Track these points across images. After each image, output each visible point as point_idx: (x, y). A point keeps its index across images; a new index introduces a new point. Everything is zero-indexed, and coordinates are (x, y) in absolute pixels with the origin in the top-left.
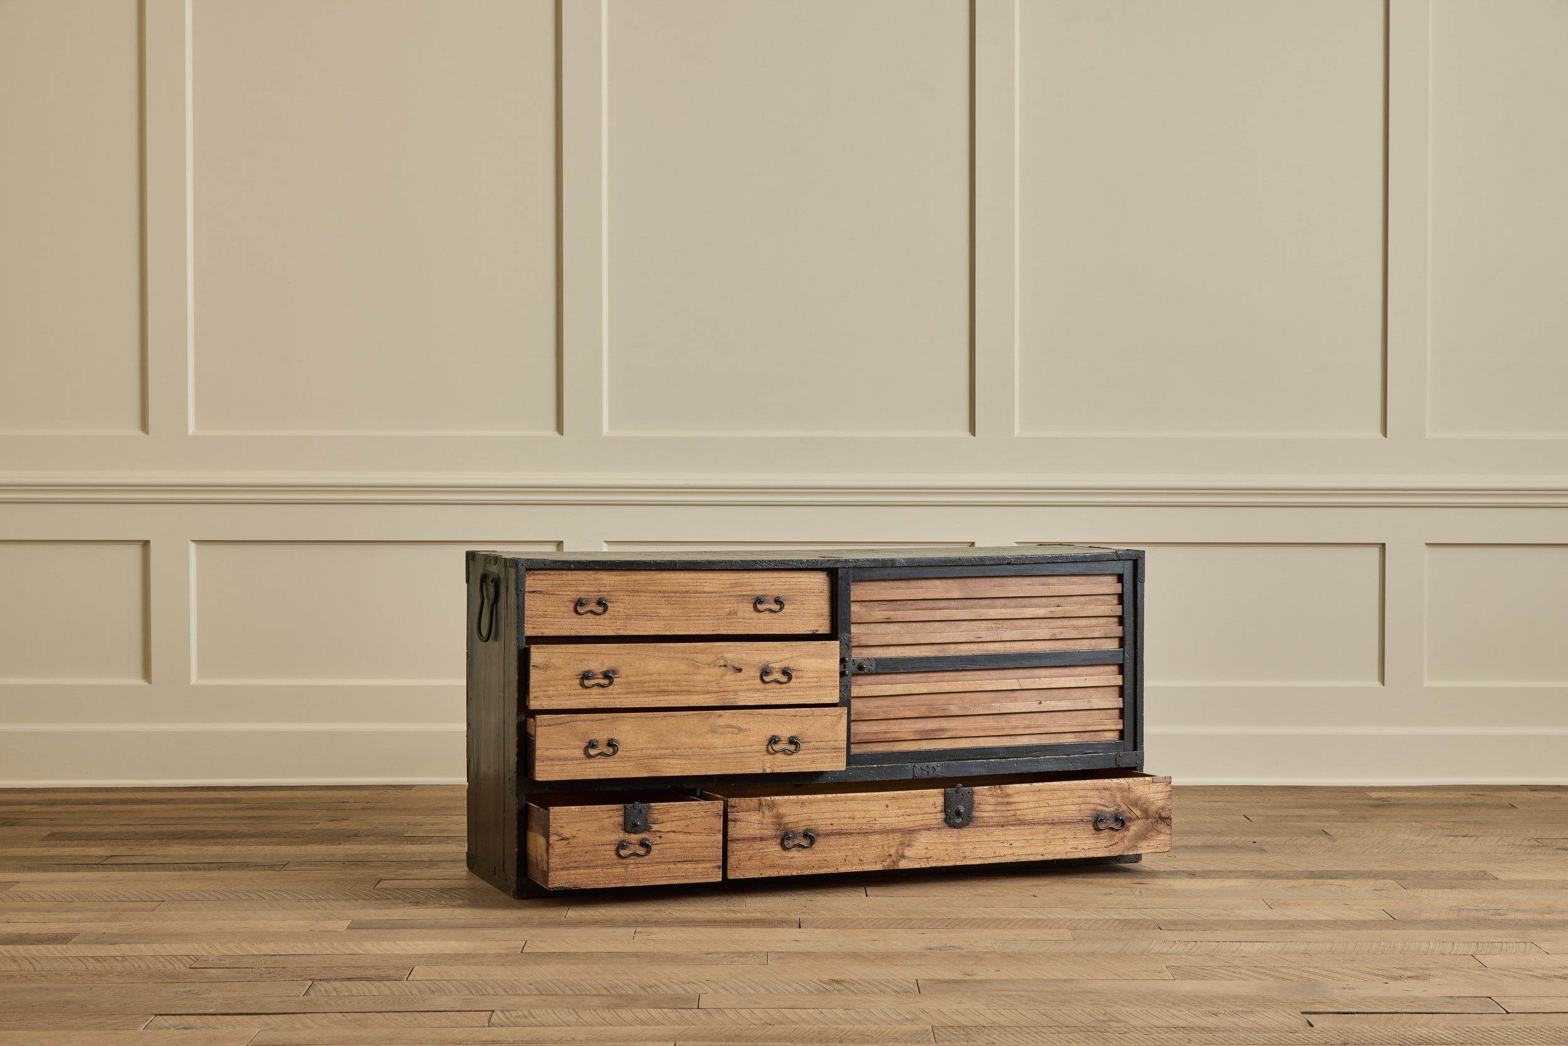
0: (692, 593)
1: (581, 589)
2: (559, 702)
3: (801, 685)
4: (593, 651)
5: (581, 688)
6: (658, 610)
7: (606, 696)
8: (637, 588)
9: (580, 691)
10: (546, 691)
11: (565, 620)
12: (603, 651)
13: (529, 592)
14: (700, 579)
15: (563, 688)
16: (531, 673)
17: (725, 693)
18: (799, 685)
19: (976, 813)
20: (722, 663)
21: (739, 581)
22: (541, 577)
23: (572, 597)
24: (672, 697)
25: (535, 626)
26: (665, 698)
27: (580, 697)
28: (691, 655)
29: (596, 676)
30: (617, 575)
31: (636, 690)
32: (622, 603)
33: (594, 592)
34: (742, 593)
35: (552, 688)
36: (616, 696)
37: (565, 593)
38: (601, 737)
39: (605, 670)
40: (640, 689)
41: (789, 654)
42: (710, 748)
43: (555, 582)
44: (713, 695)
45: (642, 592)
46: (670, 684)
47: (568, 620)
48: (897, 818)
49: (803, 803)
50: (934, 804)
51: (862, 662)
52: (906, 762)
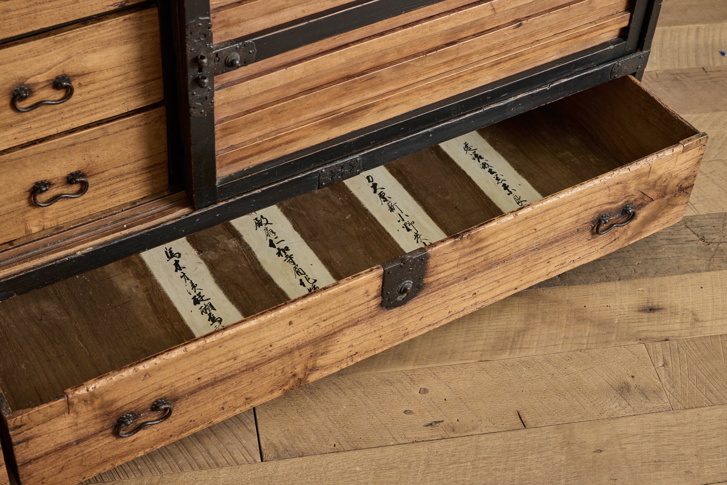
3: (92, 95)
18: (88, 96)
19: (429, 278)
41: (63, 54)
48: (306, 331)
49: (147, 375)
50: (367, 292)
51: (232, 54)
52: (308, 169)
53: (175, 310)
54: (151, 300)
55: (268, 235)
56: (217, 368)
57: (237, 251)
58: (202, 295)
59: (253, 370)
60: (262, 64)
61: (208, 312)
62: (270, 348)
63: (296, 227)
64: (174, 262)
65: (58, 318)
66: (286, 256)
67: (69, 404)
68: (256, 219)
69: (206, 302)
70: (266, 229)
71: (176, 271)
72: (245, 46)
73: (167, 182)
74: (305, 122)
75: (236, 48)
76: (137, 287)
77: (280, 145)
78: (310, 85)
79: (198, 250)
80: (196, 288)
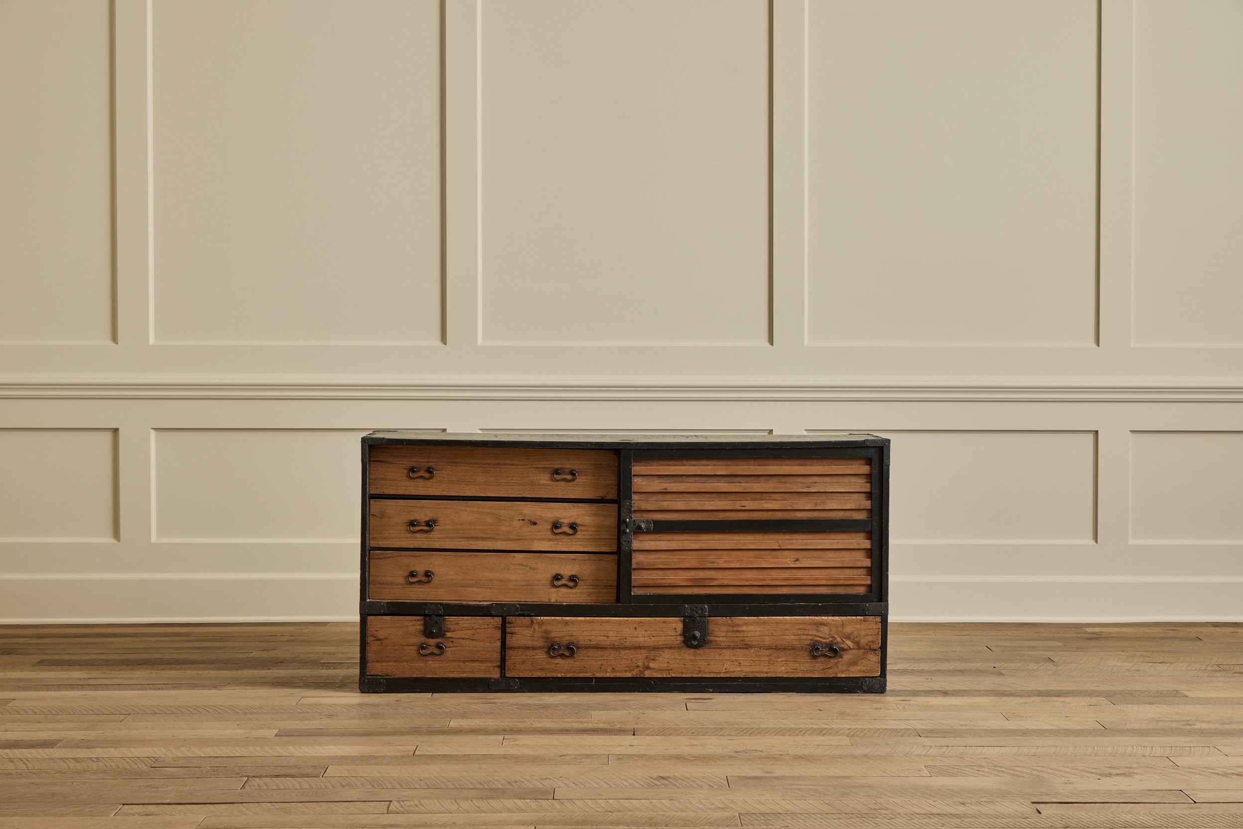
0: (502, 465)
1: (414, 460)
2: (391, 542)
3: (585, 537)
4: (418, 505)
5: (409, 533)
6: (474, 477)
7: (428, 540)
8: (458, 460)
9: (407, 535)
10: (381, 534)
11: (401, 482)
12: (426, 506)
13: (373, 461)
15: (395, 532)
16: (371, 520)
17: (523, 541)
18: (582, 538)
19: (710, 638)
20: (521, 518)
21: (541, 457)
22: (382, 450)
23: (407, 465)
24: (480, 542)
25: (378, 487)
26: (475, 542)
27: (408, 539)
28: (496, 511)
29: (421, 525)
30: (442, 450)
31: (452, 535)
32: (446, 471)
33: (425, 462)
35: (386, 532)
36: (436, 540)
37: (401, 463)
38: (419, 569)
39: (427, 519)
40: (455, 535)
41: (576, 512)
42: (506, 581)
43: (393, 454)
44: (513, 542)
45: (462, 463)
46: (479, 532)
47: (404, 483)
48: (644, 639)
49: (567, 623)
50: (675, 629)
51: (641, 523)
56: (599, 638)
59: (617, 650)
62: (625, 640)
67: (532, 622)
72: (647, 521)
73: (615, 598)
75: (643, 521)
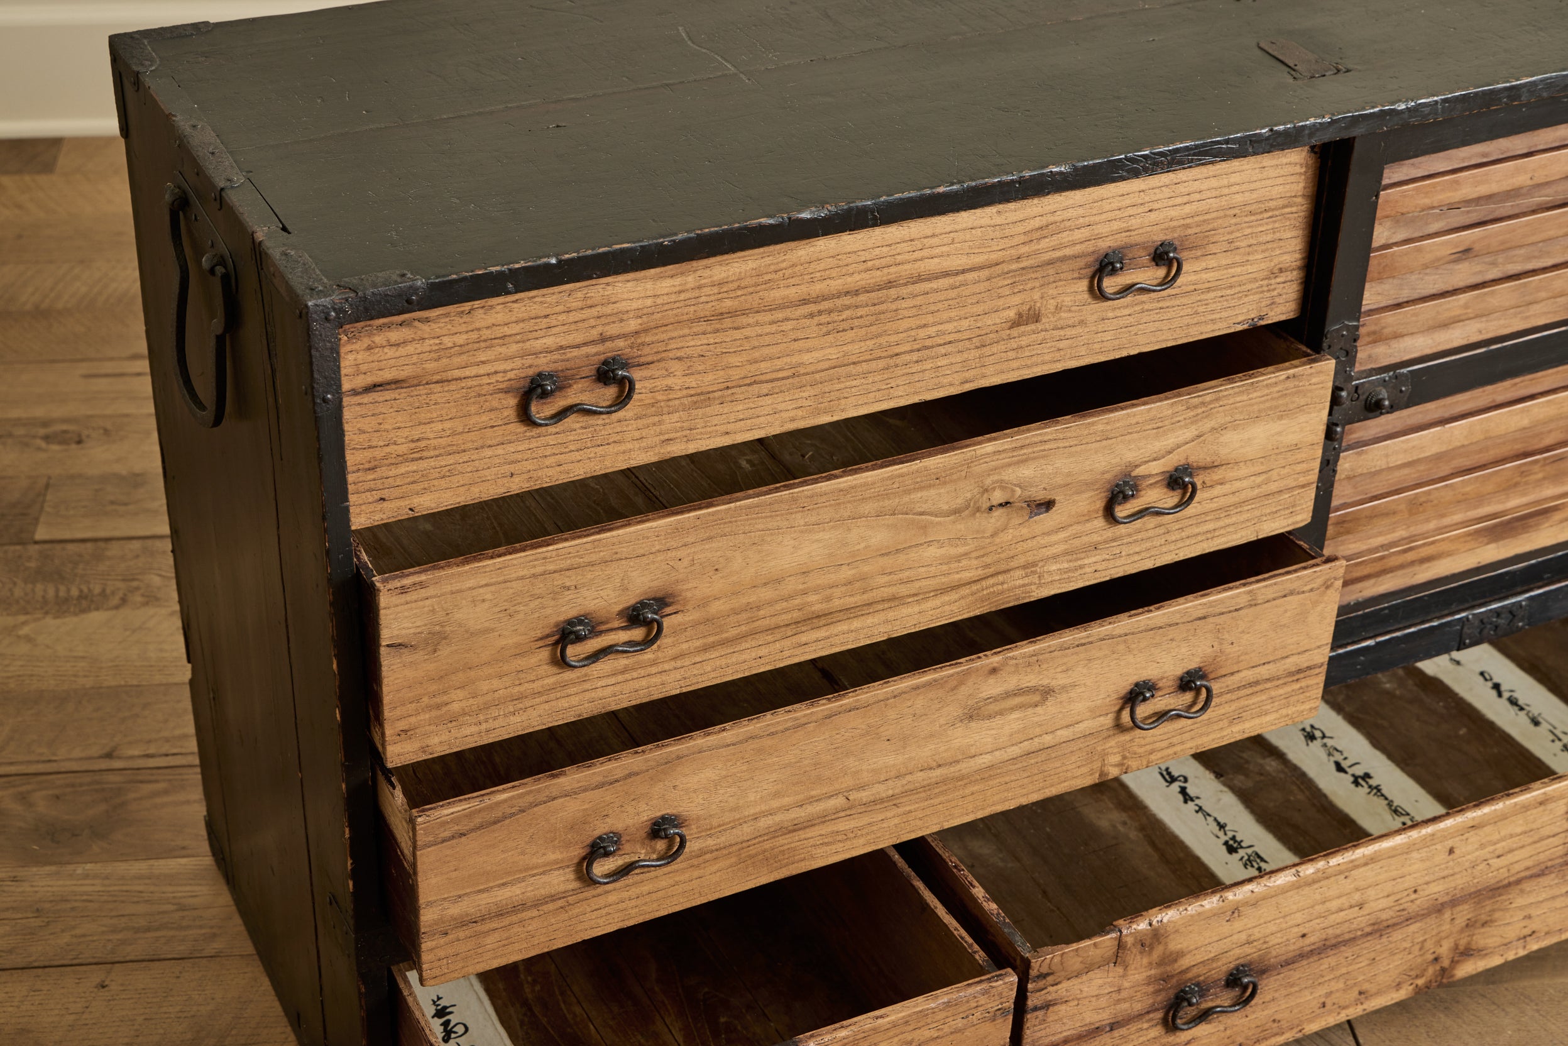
0: (905, 284)
1: (538, 344)
2: (484, 726)
3: (1217, 502)
4: (594, 557)
5: (555, 670)
6: (795, 359)
7: (635, 674)
8: (728, 303)
9: (551, 681)
10: (438, 707)
11: (488, 452)
12: (624, 551)
13: (355, 392)
14: (933, 236)
15: (496, 684)
16: (384, 669)
17: (1000, 578)
18: (1211, 504)
20: (998, 497)
21: (1051, 219)
22: (395, 335)
23: (511, 375)
24: (843, 627)
25: (385, 493)
26: (822, 633)
27: (552, 696)
28: (906, 499)
29: (603, 627)
30: (661, 277)
31: (733, 632)
32: (679, 359)
33: (585, 344)
34: (1058, 254)
35: (460, 694)
36: (666, 667)
37: (482, 370)
38: (630, 822)
39: (632, 602)
40: (743, 628)
41: (1193, 427)
42: (958, 762)
43: (447, 341)
44: (965, 591)
45: (744, 312)
46: (837, 592)
47: (500, 451)
48: (1469, 871)
49: (1236, 910)
51: (1378, 389)
52: (1446, 612)
53: (1197, 860)
54: (1153, 844)
55: (1330, 754)
56: (1333, 919)
57: (1282, 776)
58: (1238, 839)
59: (1381, 936)
60: (1409, 416)
61: (1256, 866)
62: (1413, 896)
63: (1376, 743)
64: (1179, 789)
65: (1001, 864)
66: (1370, 787)
67: (1120, 946)
68: (1304, 730)
69: (1250, 851)
70: (1325, 745)
71: (1186, 802)
72: (1396, 377)
74: (1453, 528)
75: (1385, 381)
76: (1125, 823)
77: (1412, 563)
78: (1468, 463)
79: (1215, 772)
80: (1227, 828)
